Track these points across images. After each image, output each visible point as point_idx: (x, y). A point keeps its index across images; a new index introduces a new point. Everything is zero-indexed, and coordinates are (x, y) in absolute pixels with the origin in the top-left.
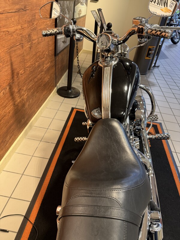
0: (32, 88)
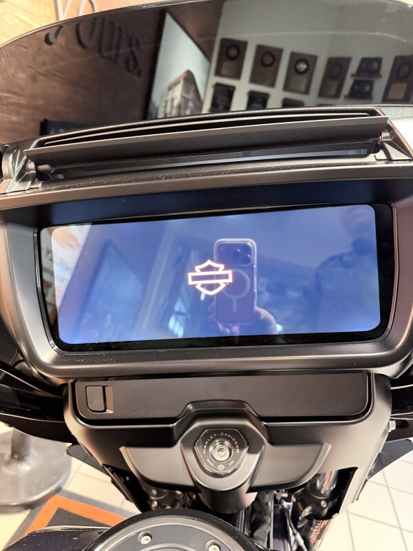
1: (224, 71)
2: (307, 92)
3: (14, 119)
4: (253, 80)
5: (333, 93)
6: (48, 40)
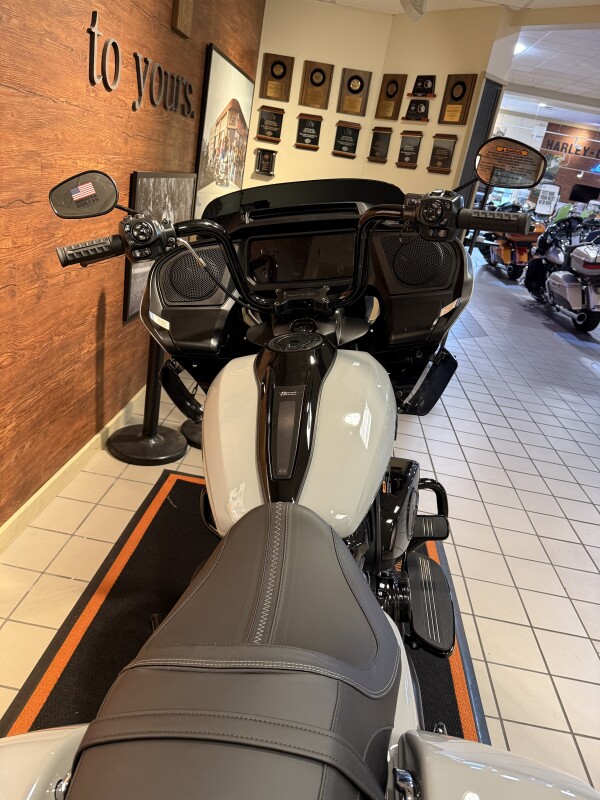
0: (37, 409)
1: (269, 94)
2: (363, 113)
3: (116, 175)
4: (303, 102)
5: (390, 114)
6: (134, 108)
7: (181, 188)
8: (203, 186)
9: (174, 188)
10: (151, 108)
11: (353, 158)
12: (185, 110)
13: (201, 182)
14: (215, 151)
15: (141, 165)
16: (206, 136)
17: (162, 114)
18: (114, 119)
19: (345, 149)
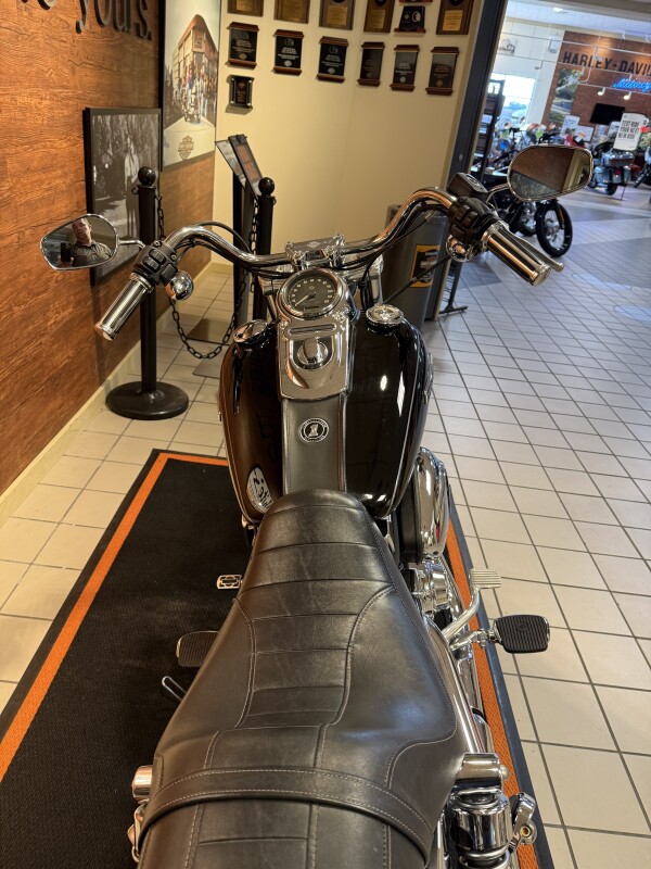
1: (239, 8)
2: (350, 26)
3: (66, 113)
4: (279, 16)
5: (381, 26)
6: (78, 30)
7: (144, 126)
8: (170, 124)
9: (135, 125)
10: (98, 28)
11: (341, 81)
12: (140, 30)
13: (167, 118)
14: (180, 80)
15: (94, 100)
16: (169, 62)
17: (112, 35)
18: (56, 44)
19: (331, 70)
